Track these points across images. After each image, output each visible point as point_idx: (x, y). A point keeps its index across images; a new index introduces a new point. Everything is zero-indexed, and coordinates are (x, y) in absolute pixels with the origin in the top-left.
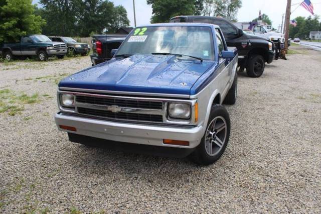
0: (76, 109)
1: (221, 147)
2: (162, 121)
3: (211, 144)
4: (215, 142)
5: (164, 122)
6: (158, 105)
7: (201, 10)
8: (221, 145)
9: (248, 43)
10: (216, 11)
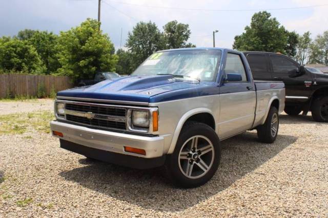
0: (65, 116)
1: (206, 171)
2: (125, 129)
3: (192, 166)
4: (198, 164)
5: (127, 131)
6: (122, 113)
7: (293, 56)
8: (206, 169)
9: (313, 83)
10: (311, 57)
